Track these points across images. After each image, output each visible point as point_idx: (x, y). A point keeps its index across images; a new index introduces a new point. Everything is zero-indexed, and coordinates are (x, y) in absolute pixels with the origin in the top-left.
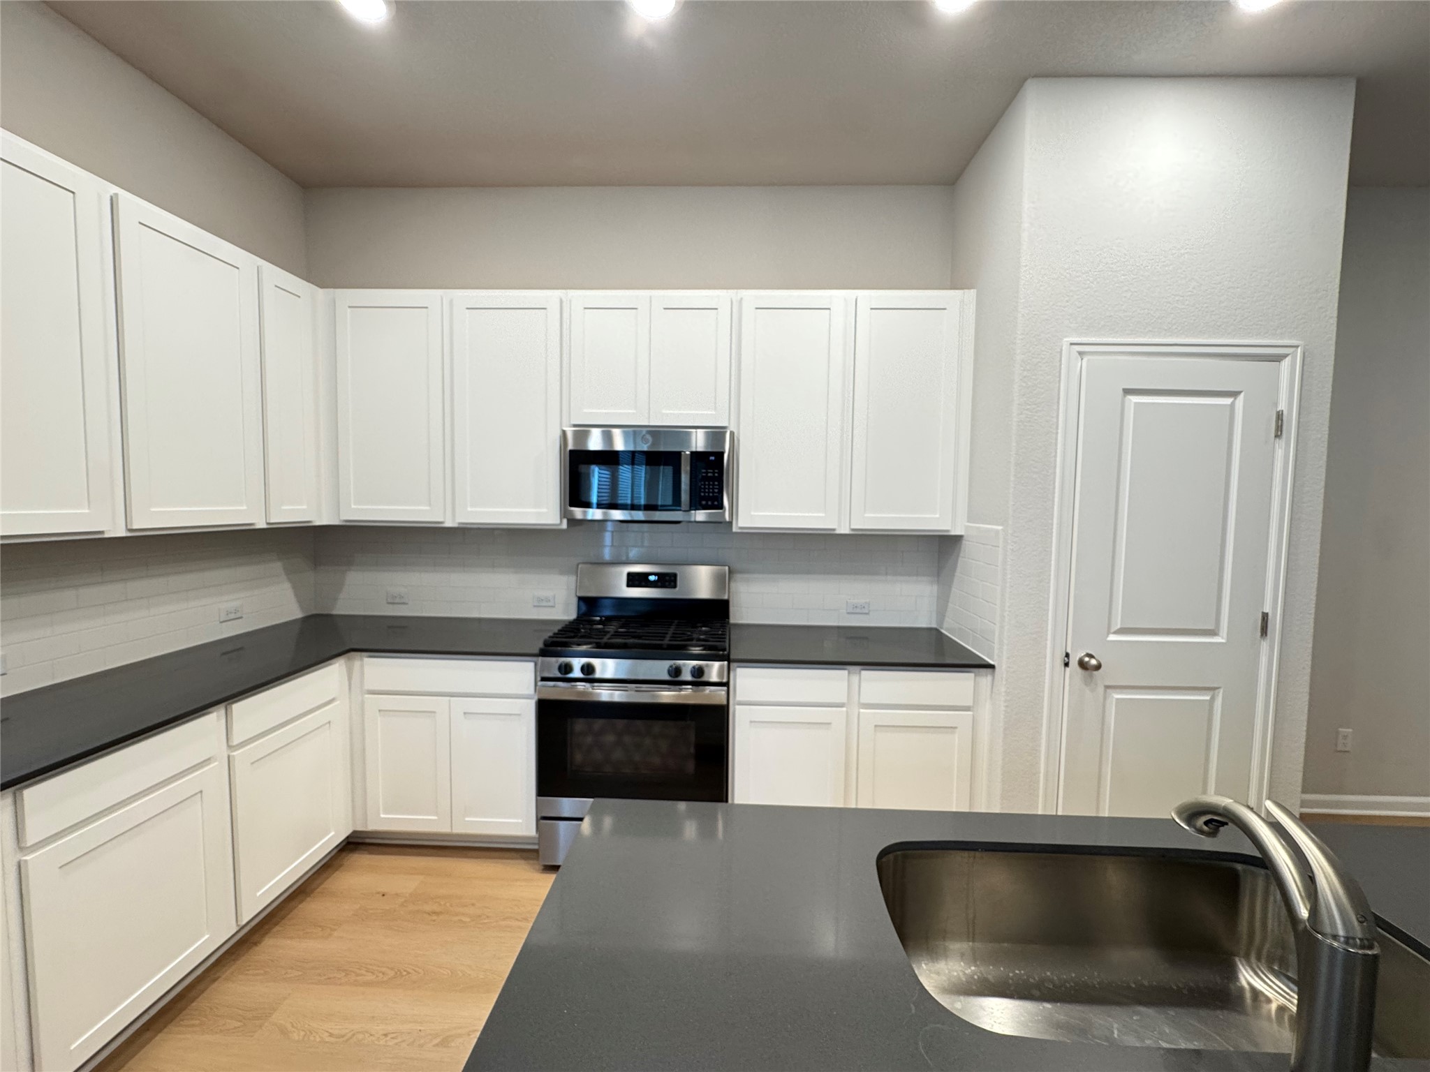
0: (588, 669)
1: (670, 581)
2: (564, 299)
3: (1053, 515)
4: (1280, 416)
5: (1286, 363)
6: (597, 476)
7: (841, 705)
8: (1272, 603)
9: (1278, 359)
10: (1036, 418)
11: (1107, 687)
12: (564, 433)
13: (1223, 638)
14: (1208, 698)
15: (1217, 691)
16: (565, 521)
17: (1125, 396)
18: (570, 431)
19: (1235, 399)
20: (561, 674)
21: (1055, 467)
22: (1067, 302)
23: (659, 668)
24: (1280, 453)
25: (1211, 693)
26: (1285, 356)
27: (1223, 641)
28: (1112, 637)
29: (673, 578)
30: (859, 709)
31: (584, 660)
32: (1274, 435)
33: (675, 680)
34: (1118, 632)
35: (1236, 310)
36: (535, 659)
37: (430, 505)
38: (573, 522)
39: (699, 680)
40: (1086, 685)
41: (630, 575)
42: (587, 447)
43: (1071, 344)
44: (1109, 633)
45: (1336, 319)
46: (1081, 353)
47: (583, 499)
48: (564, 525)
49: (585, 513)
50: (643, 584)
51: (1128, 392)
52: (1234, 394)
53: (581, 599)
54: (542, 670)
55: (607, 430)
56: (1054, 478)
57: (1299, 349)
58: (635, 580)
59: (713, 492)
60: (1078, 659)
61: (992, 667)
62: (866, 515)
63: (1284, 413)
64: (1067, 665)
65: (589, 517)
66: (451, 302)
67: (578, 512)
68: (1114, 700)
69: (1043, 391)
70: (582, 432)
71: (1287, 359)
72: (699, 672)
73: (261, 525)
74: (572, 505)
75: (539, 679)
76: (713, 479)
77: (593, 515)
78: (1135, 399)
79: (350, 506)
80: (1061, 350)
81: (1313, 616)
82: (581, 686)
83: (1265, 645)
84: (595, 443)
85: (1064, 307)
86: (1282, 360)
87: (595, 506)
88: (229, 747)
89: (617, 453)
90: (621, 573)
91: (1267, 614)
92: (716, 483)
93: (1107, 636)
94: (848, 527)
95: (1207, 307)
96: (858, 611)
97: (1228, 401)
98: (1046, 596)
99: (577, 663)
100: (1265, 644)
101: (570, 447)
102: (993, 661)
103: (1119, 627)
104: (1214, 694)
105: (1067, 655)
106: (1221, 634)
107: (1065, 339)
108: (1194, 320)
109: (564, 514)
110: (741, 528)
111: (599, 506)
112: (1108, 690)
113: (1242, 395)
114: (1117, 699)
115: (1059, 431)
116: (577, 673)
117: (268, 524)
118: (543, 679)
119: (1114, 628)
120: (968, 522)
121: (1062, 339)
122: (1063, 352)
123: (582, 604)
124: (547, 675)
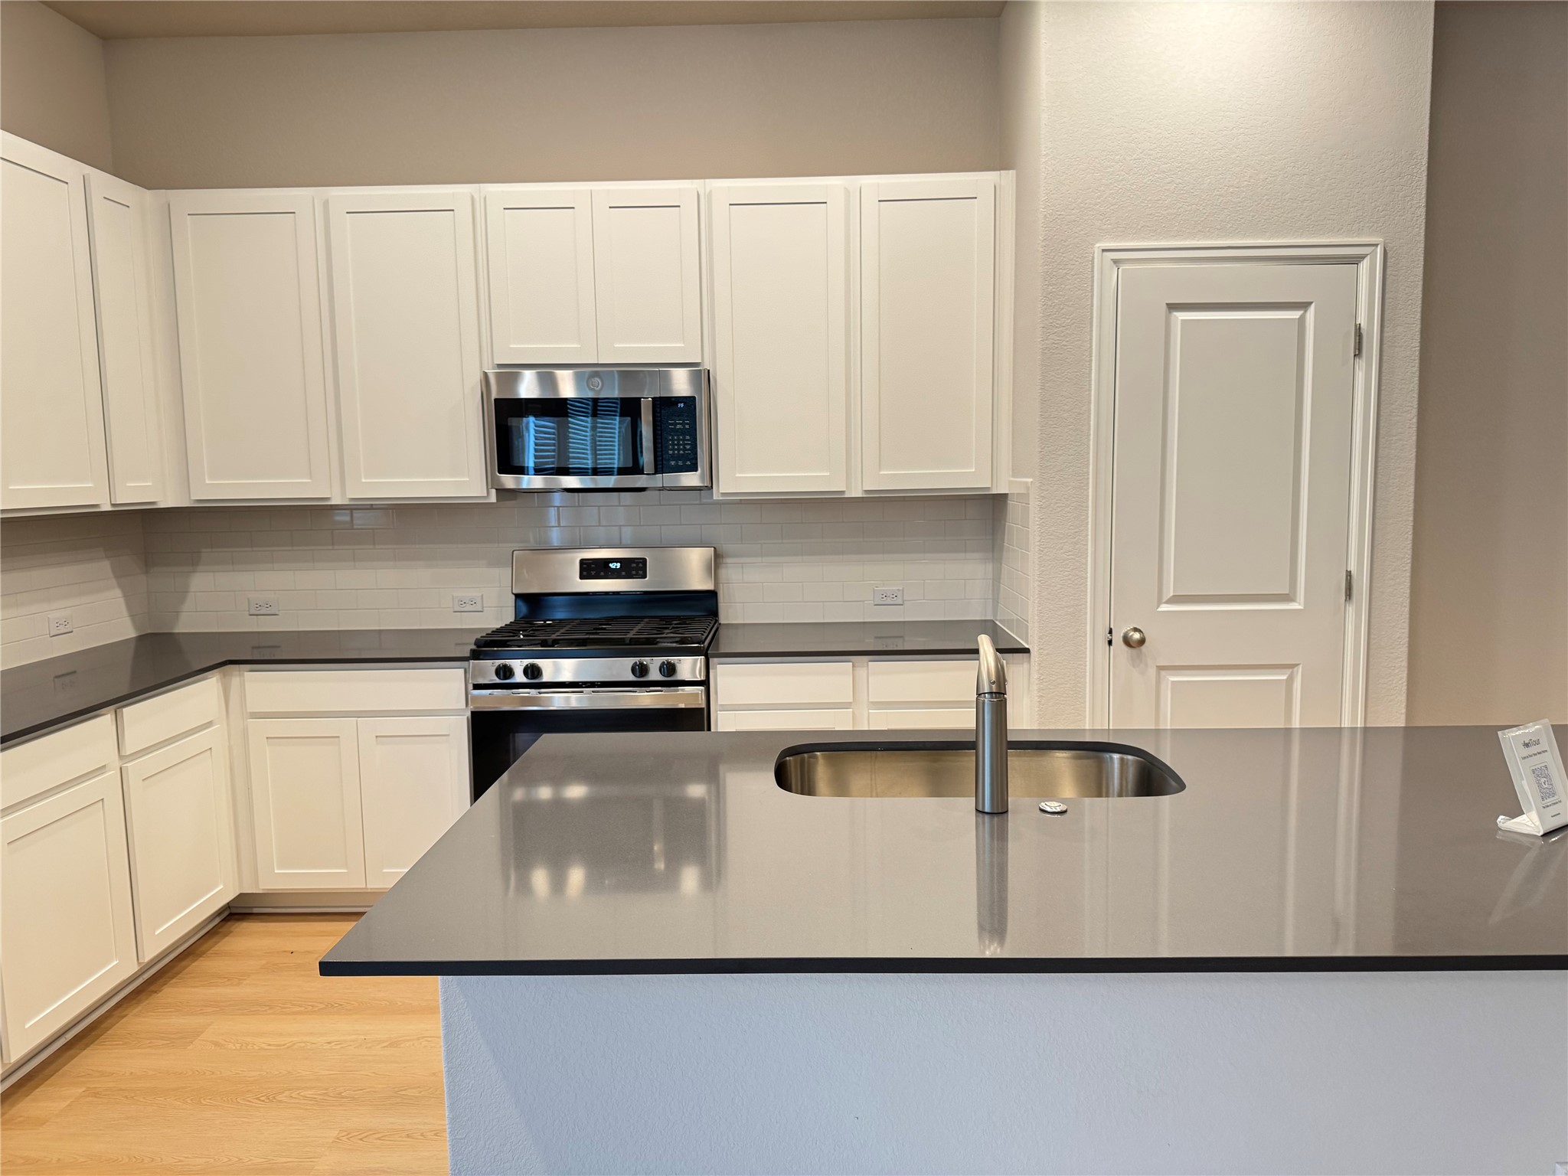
0: (533, 672)
1: (637, 569)
2: (476, 196)
3: (1088, 461)
4: (1358, 331)
5: (1365, 265)
6: (532, 431)
7: (846, 706)
8: (1357, 561)
9: (1356, 260)
10: (1064, 343)
11: (1160, 668)
12: (486, 375)
13: (1300, 604)
14: (1285, 677)
15: (1296, 669)
16: (493, 491)
17: (1170, 312)
18: (491, 372)
19: (1306, 311)
20: (500, 678)
21: (1090, 402)
22: (1099, 198)
23: (621, 668)
24: (1360, 376)
25: (1289, 671)
26: (1363, 257)
27: (1302, 608)
28: (1164, 608)
29: (641, 565)
30: (869, 710)
31: (527, 662)
32: (1353, 355)
33: (640, 680)
34: (1171, 601)
35: (1302, 202)
36: (465, 664)
37: (311, 478)
38: (503, 493)
39: (670, 680)
40: (1134, 667)
41: (583, 562)
42: (517, 393)
43: (1103, 250)
44: (1159, 603)
45: (1424, 210)
46: (1116, 262)
47: (516, 463)
48: (493, 499)
49: (519, 481)
50: (602, 574)
51: (1173, 307)
52: (1304, 306)
53: (518, 596)
54: (474, 677)
55: (546, 372)
56: (1089, 417)
57: (1379, 246)
58: (590, 569)
59: (685, 449)
60: (1122, 635)
61: (1027, 651)
62: (882, 473)
63: (1362, 325)
64: (1110, 643)
65: (524, 486)
66: (326, 204)
67: (509, 481)
68: (1170, 683)
69: (1072, 309)
70: (510, 373)
71: (1365, 261)
72: (670, 669)
73: (106, 507)
74: (500, 472)
75: (471, 687)
76: (683, 432)
77: (529, 482)
78: (1182, 316)
79: (205, 481)
80: (1093, 258)
81: (1408, 574)
82: (524, 692)
83: (1351, 610)
84: (528, 388)
85: (1096, 204)
86: (1360, 262)
87: (532, 471)
88: (121, 757)
89: (564, 401)
90: (572, 561)
91: (1350, 572)
92: (688, 437)
93: (1158, 607)
94: (860, 488)
95: (1267, 200)
96: (889, 601)
97: (1295, 315)
98: (1084, 561)
99: (518, 666)
100: (1350, 608)
101: (494, 395)
102: (1027, 643)
103: (1172, 594)
104: (1292, 672)
105: (1110, 632)
106: (1298, 600)
107: (1097, 245)
108: (1253, 216)
109: (492, 483)
110: (723, 494)
111: (539, 471)
112: (1163, 673)
113: (1313, 305)
114: (1173, 682)
115: (1093, 358)
116: (519, 677)
117: (113, 505)
118: (477, 687)
119: (1166, 596)
120: (1013, 476)
121: (1093, 245)
122: (1096, 260)
123: (521, 603)
124: (481, 681)
